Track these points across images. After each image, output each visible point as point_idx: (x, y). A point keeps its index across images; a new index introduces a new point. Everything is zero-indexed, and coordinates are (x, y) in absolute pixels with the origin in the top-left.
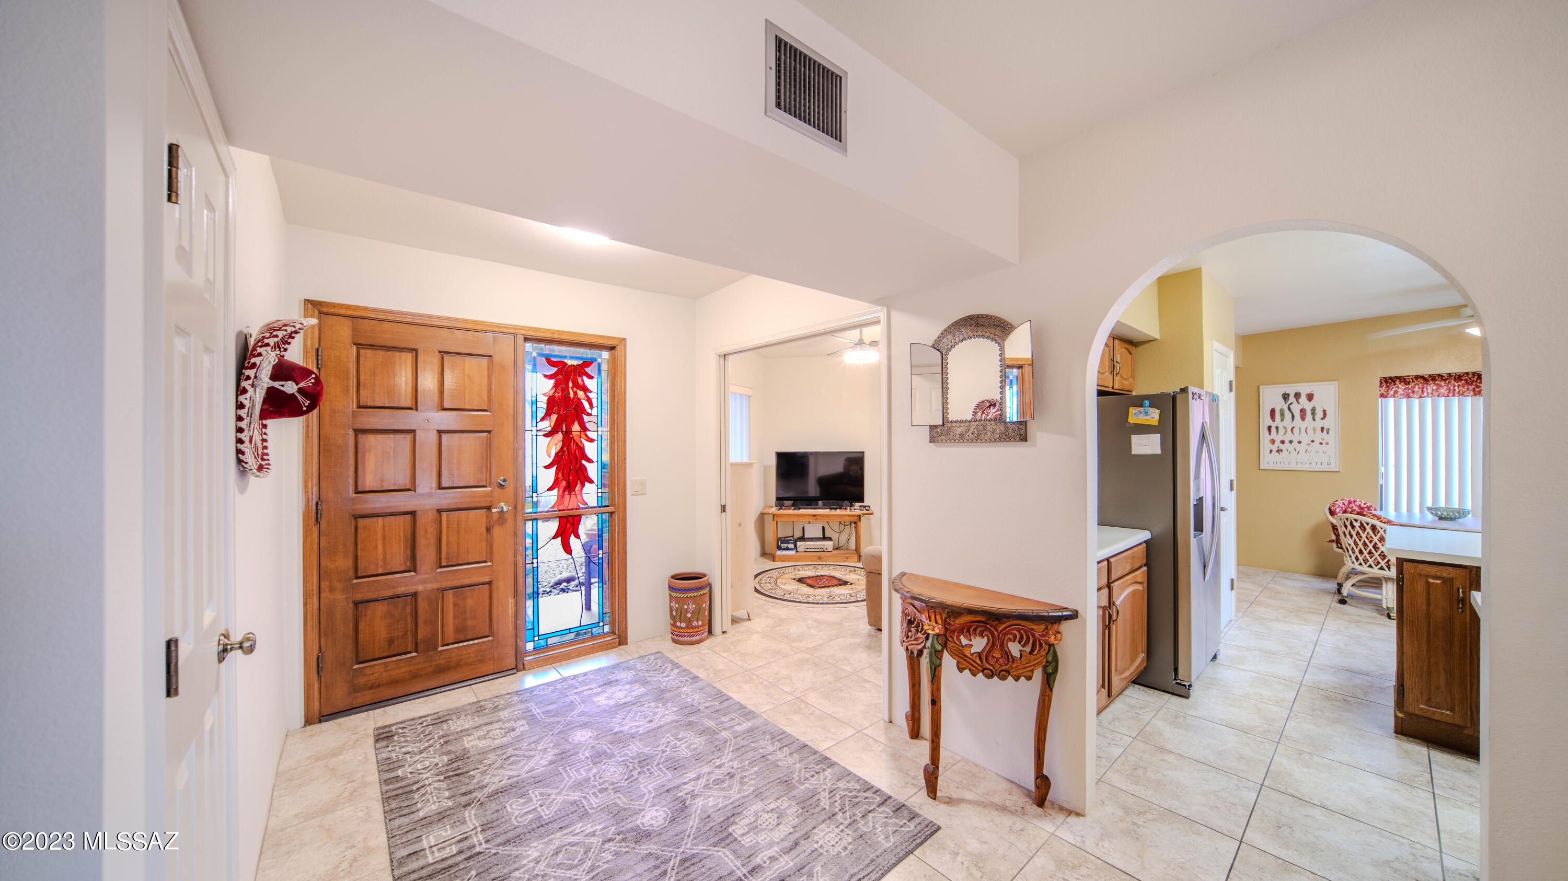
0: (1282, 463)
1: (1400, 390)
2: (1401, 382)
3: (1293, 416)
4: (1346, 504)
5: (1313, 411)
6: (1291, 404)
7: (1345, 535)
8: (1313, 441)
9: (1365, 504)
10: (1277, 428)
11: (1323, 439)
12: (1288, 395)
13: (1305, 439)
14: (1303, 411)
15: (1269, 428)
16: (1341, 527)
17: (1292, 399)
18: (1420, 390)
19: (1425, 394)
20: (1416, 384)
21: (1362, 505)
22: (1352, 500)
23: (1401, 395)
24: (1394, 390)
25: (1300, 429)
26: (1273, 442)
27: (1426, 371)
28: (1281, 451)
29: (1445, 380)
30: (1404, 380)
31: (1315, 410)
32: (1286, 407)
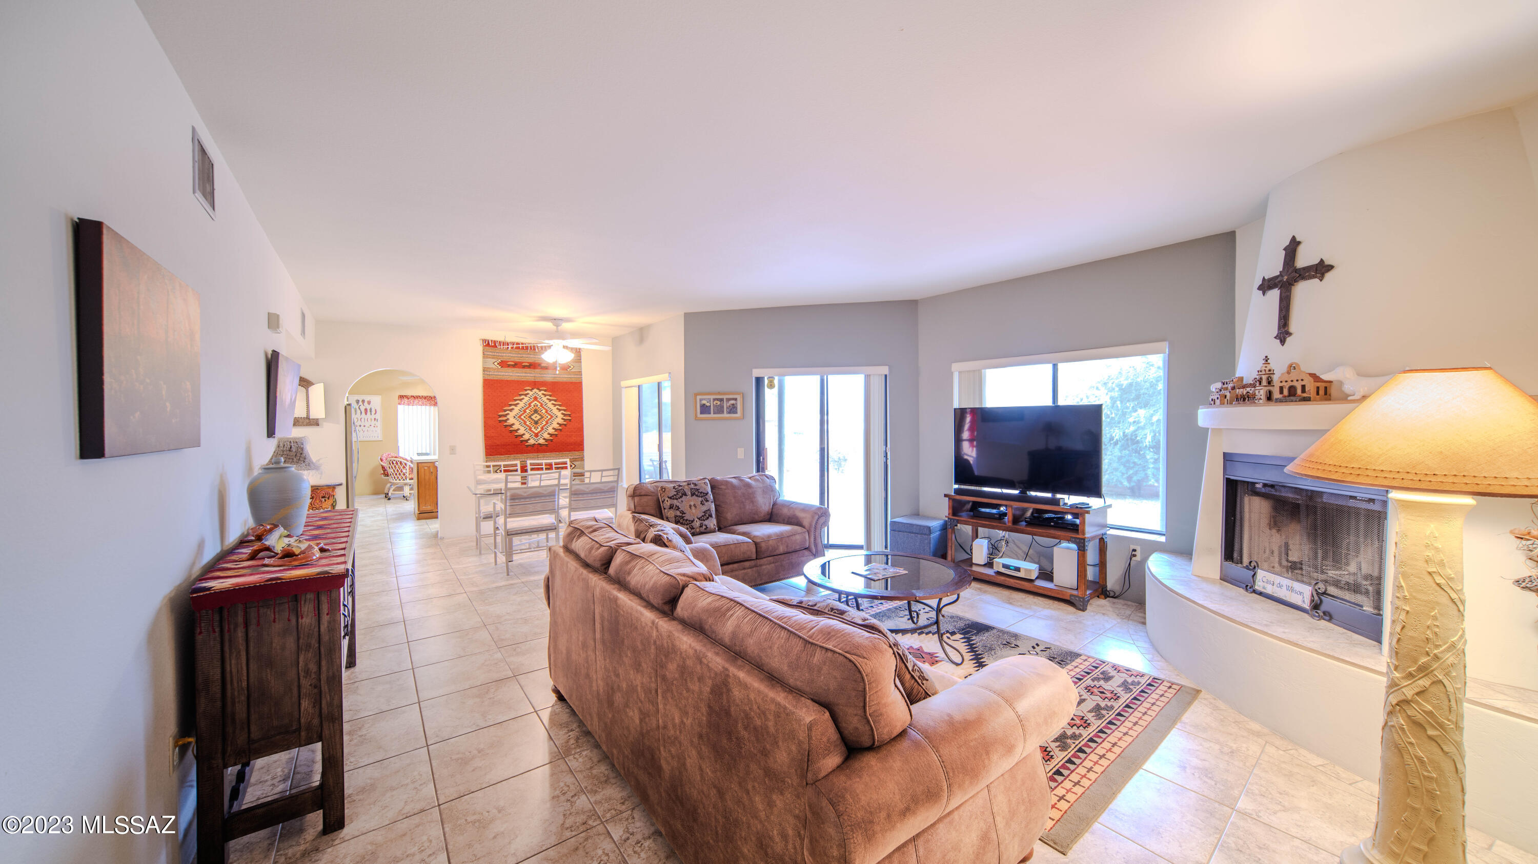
1: (405, 401)
3: (361, 413)
4: (387, 454)
5: (371, 409)
6: (360, 405)
7: (388, 469)
8: (371, 426)
11: (375, 424)
12: (359, 401)
13: (367, 424)
14: (366, 410)
16: (386, 465)
17: (361, 403)
18: (412, 402)
19: (414, 404)
20: (411, 399)
21: (391, 453)
23: (406, 403)
25: (365, 419)
27: (415, 394)
29: (421, 399)
30: (407, 397)
32: (357, 407)
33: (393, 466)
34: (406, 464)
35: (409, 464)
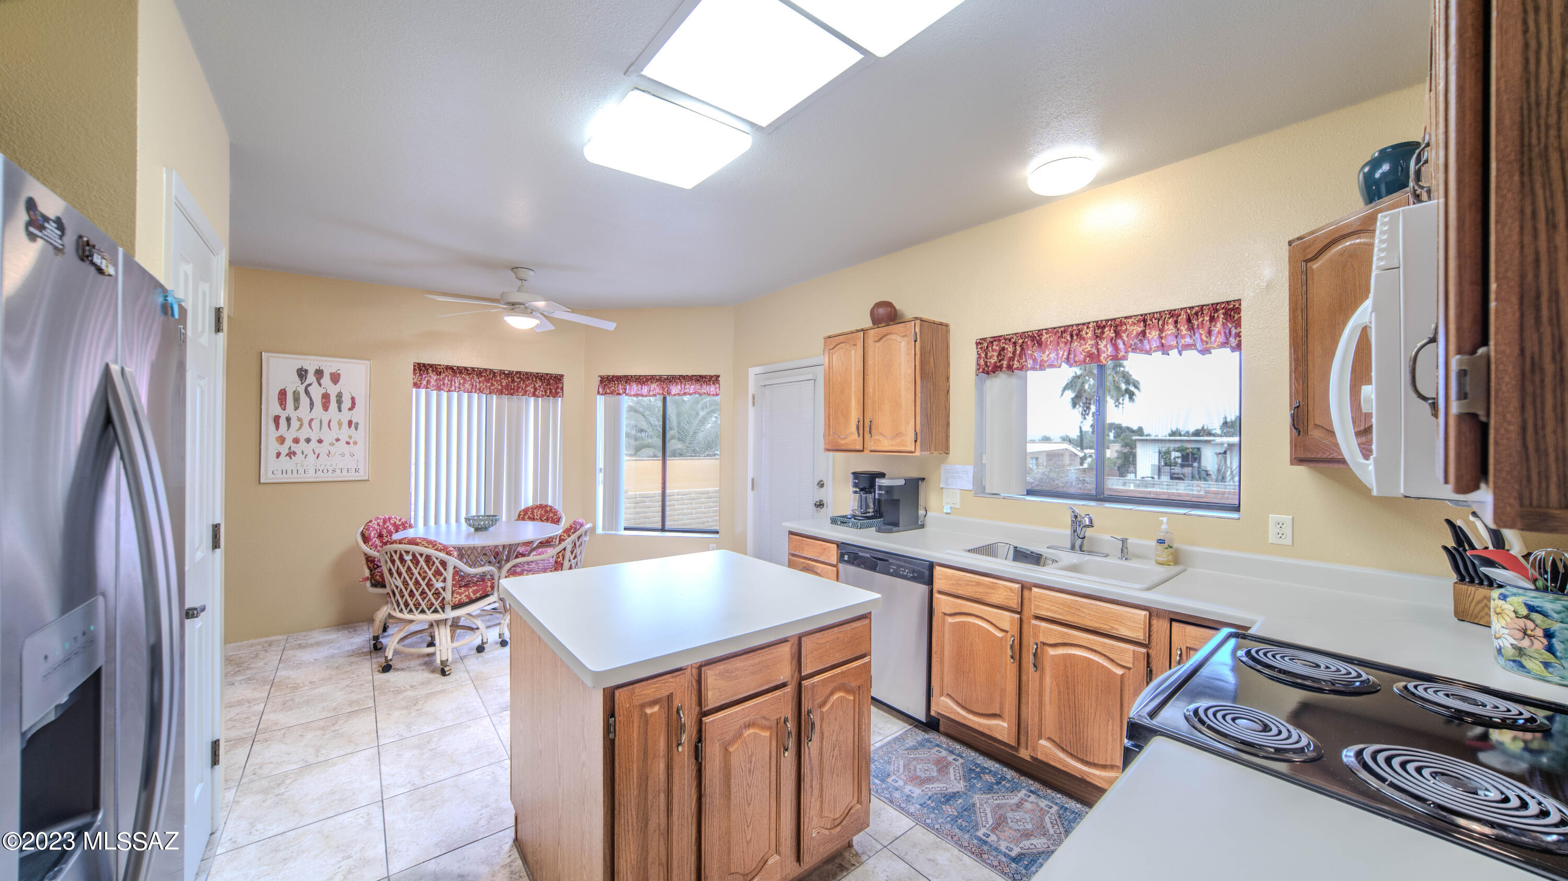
0: (295, 472)
1: (432, 380)
2: (433, 371)
3: (312, 404)
4: (381, 524)
5: (339, 396)
6: (310, 385)
7: (391, 574)
8: (338, 440)
9: (400, 520)
10: (288, 420)
11: (350, 437)
12: (306, 371)
13: (328, 437)
14: (326, 397)
15: (277, 419)
16: (387, 562)
17: (311, 378)
18: (449, 383)
19: (453, 388)
20: (446, 376)
21: (398, 523)
22: (387, 517)
23: (433, 386)
24: (426, 379)
25: (321, 422)
26: (282, 440)
27: (455, 362)
28: (294, 454)
29: (469, 374)
30: (435, 369)
31: (341, 397)
32: (301, 389)
33: (403, 570)
34: (444, 564)
35: (453, 561)
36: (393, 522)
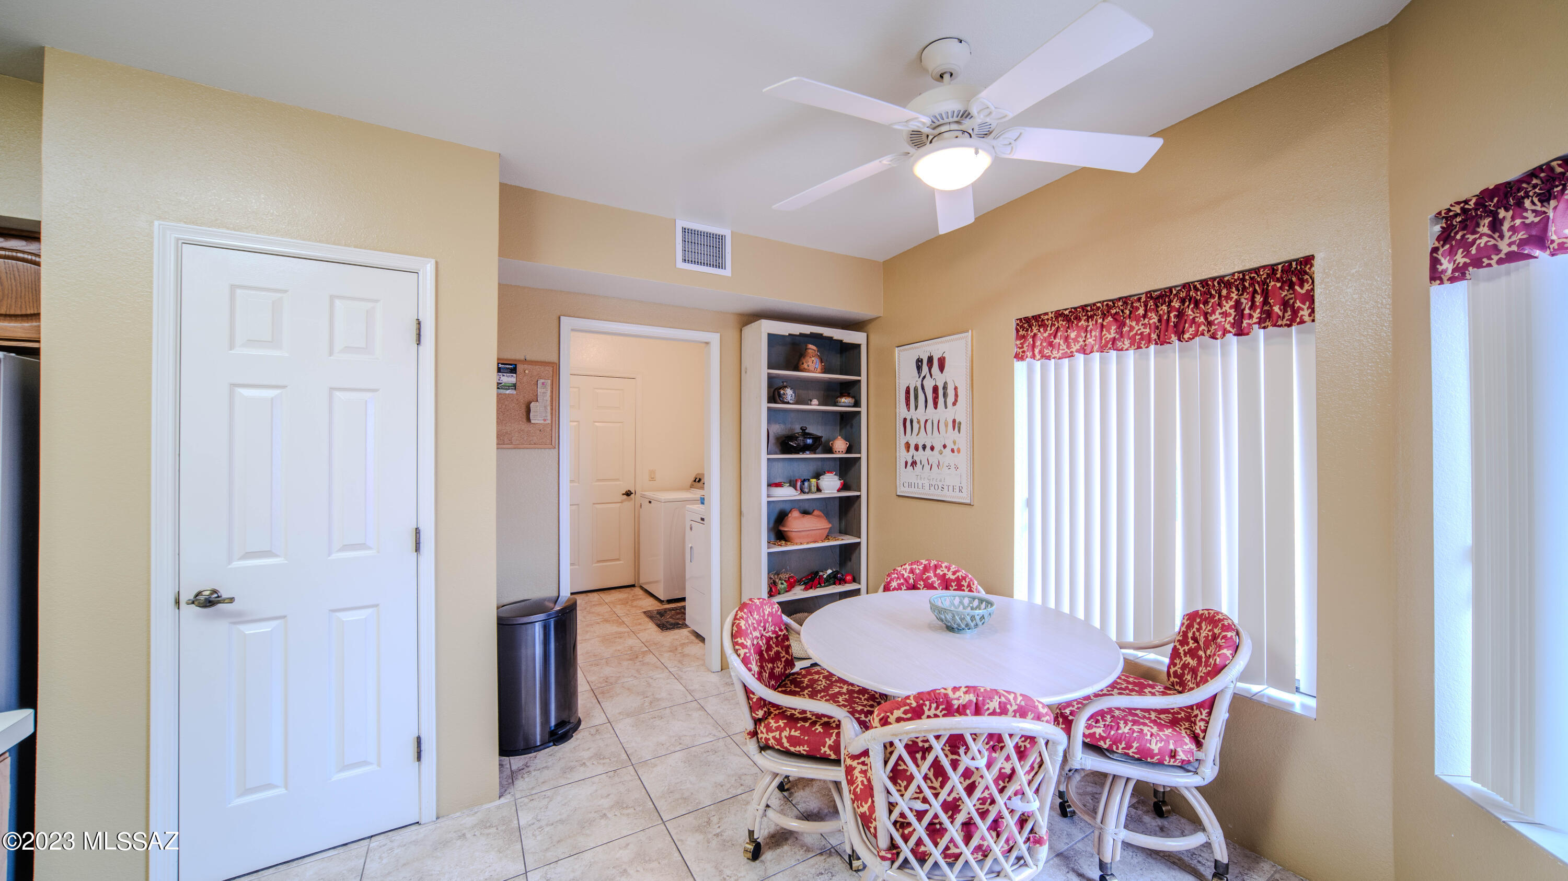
0: (916, 485)
2: (1039, 327)
3: (926, 401)
5: (945, 388)
6: (924, 378)
8: (945, 447)
10: (911, 422)
11: (954, 443)
12: (922, 362)
14: (935, 389)
15: (905, 422)
17: (925, 369)
20: (1058, 330)
24: (1030, 343)
25: (933, 423)
26: (908, 447)
28: (916, 463)
29: (1090, 318)
30: (1042, 321)
36: (941, 573)
